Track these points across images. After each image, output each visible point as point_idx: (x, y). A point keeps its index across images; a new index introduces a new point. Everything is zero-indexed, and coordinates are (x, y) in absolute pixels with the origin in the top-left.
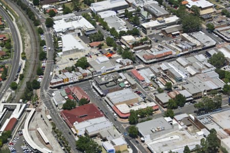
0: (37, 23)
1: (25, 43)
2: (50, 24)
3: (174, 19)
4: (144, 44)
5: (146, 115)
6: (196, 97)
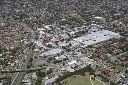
5: (58, 42)
6: (66, 39)
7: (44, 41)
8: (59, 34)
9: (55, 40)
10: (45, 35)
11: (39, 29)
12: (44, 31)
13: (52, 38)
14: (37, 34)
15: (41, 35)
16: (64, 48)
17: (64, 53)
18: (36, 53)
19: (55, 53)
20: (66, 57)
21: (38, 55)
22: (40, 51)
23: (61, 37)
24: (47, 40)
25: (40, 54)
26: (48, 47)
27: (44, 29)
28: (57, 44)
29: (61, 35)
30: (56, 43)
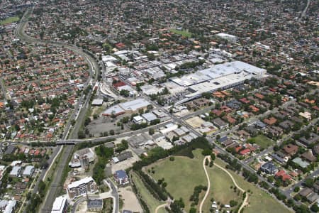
0: (95, 59)
1: (93, 65)
2: (101, 59)
3: (146, 57)
4: (137, 64)
5: (142, 84)
6: (158, 79)
7: (115, 82)
8: (144, 69)
9: (135, 81)
10: (116, 70)
11: (104, 58)
12: (114, 62)
13: (129, 76)
14: (101, 68)
15: (109, 70)
16: (153, 97)
17: (152, 108)
18: (97, 107)
19: (134, 109)
20: (156, 118)
21: (100, 113)
22: (105, 103)
23: (148, 75)
24: (119, 81)
25: (105, 110)
26: (121, 94)
27: (115, 59)
28: (139, 90)
29: (148, 71)
30: (138, 87)
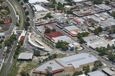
0: (19, 1)
6: (107, 29)
7: (48, 31)
8: (86, 15)
9: (76, 31)
10: (49, 16)
12: (45, 5)
13: (67, 24)
14: (27, 13)
15: (38, 16)
16: (101, 52)
17: (101, 65)
18: (25, 63)
19: (77, 65)
21: (29, 70)
22: (36, 58)
23: (92, 23)
24: (54, 30)
25: (36, 67)
26: (58, 47)
28: (82, 42)
29: (93, 17)
30: (80, 38)
